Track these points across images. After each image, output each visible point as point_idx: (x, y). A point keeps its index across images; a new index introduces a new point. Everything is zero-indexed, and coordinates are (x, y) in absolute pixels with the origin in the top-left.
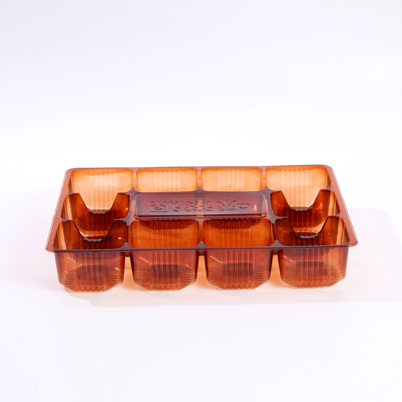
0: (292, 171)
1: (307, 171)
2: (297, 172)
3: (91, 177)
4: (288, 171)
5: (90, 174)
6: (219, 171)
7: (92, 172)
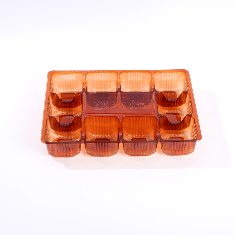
0: (168, 73)
1: (176, 73)
2: (170, 73)
3: (61, 75)
4: (165, 73)
5: (60, 74)
6: (129, 73)
7: (61, 72)
